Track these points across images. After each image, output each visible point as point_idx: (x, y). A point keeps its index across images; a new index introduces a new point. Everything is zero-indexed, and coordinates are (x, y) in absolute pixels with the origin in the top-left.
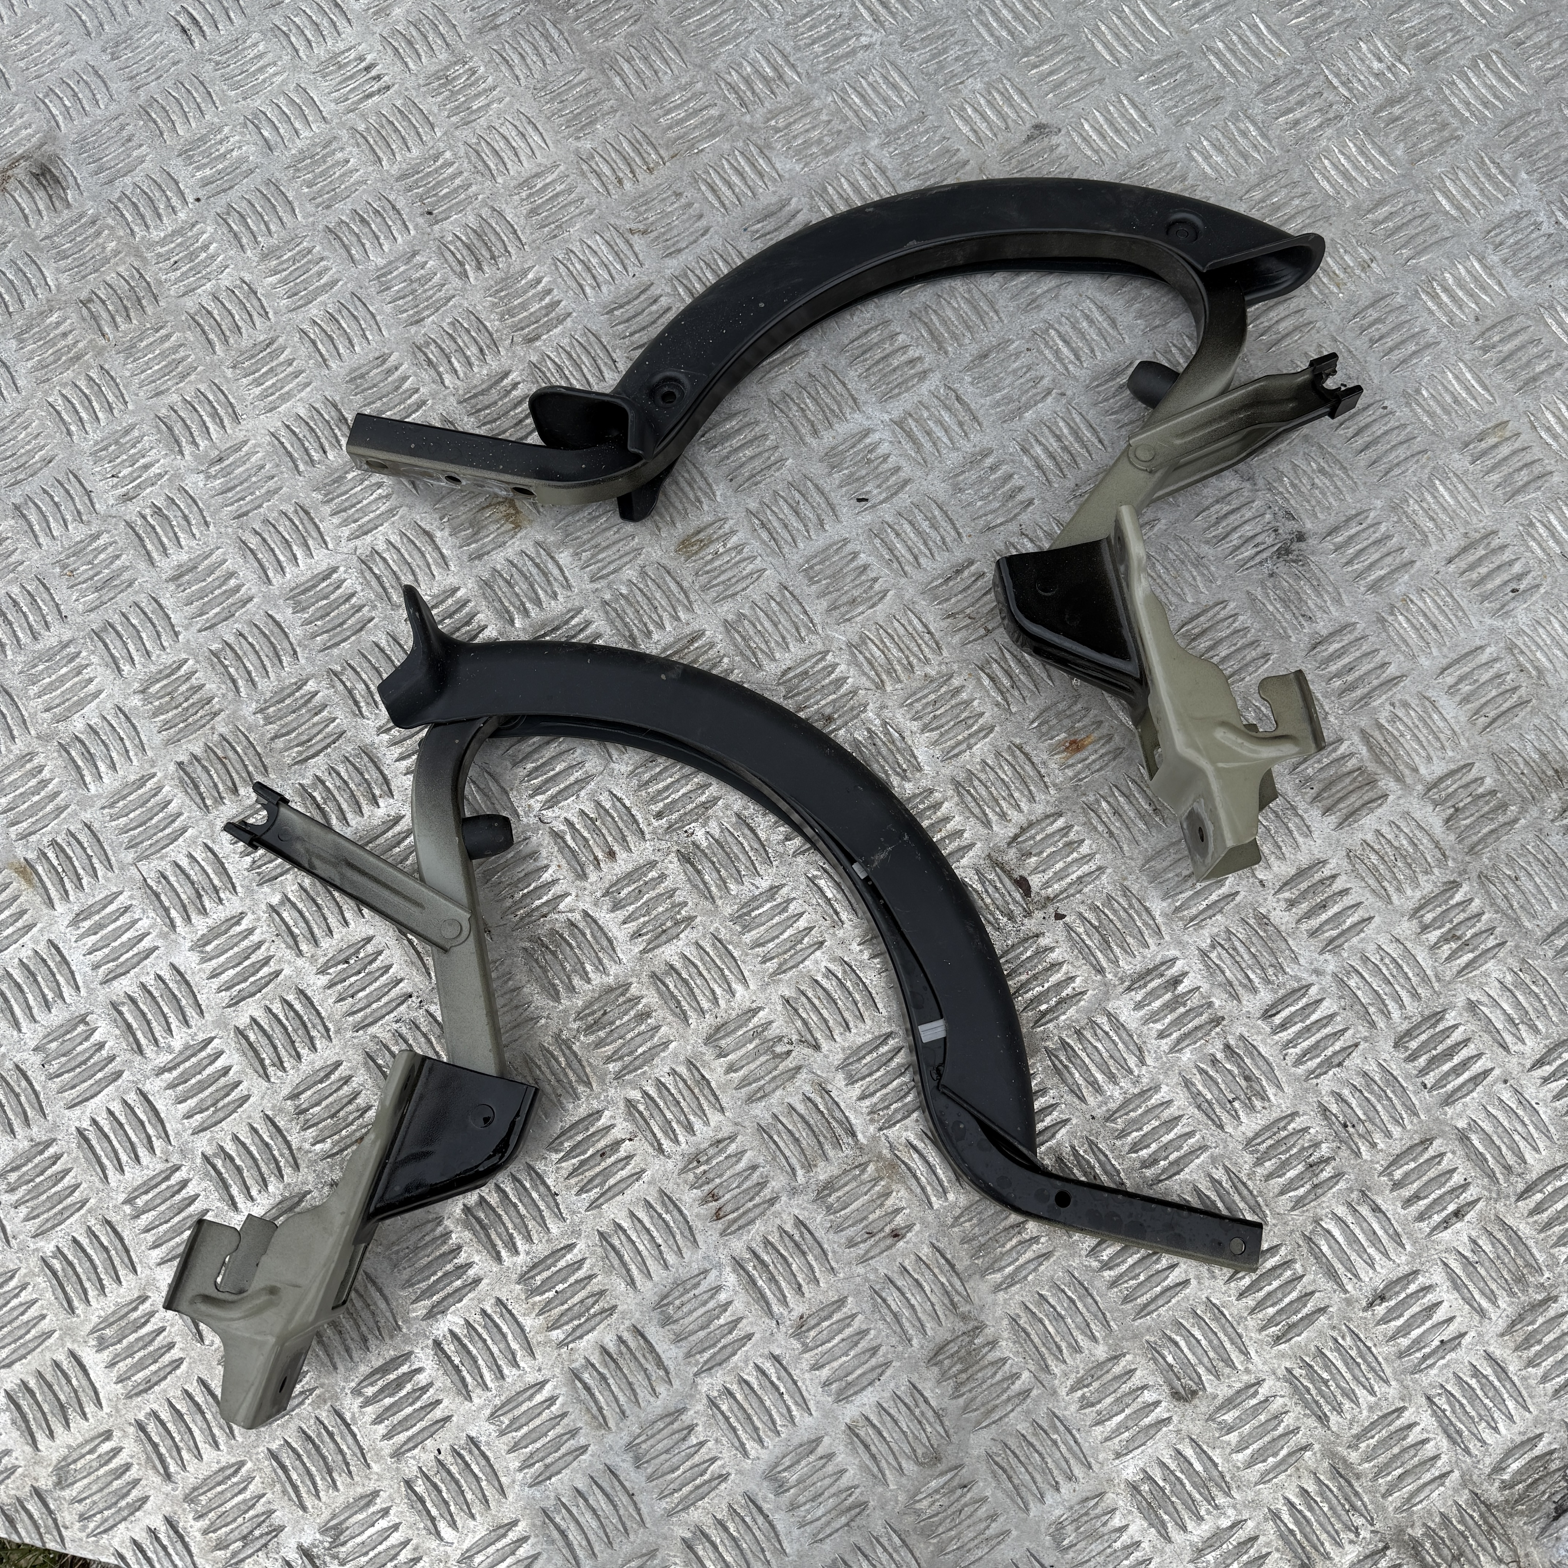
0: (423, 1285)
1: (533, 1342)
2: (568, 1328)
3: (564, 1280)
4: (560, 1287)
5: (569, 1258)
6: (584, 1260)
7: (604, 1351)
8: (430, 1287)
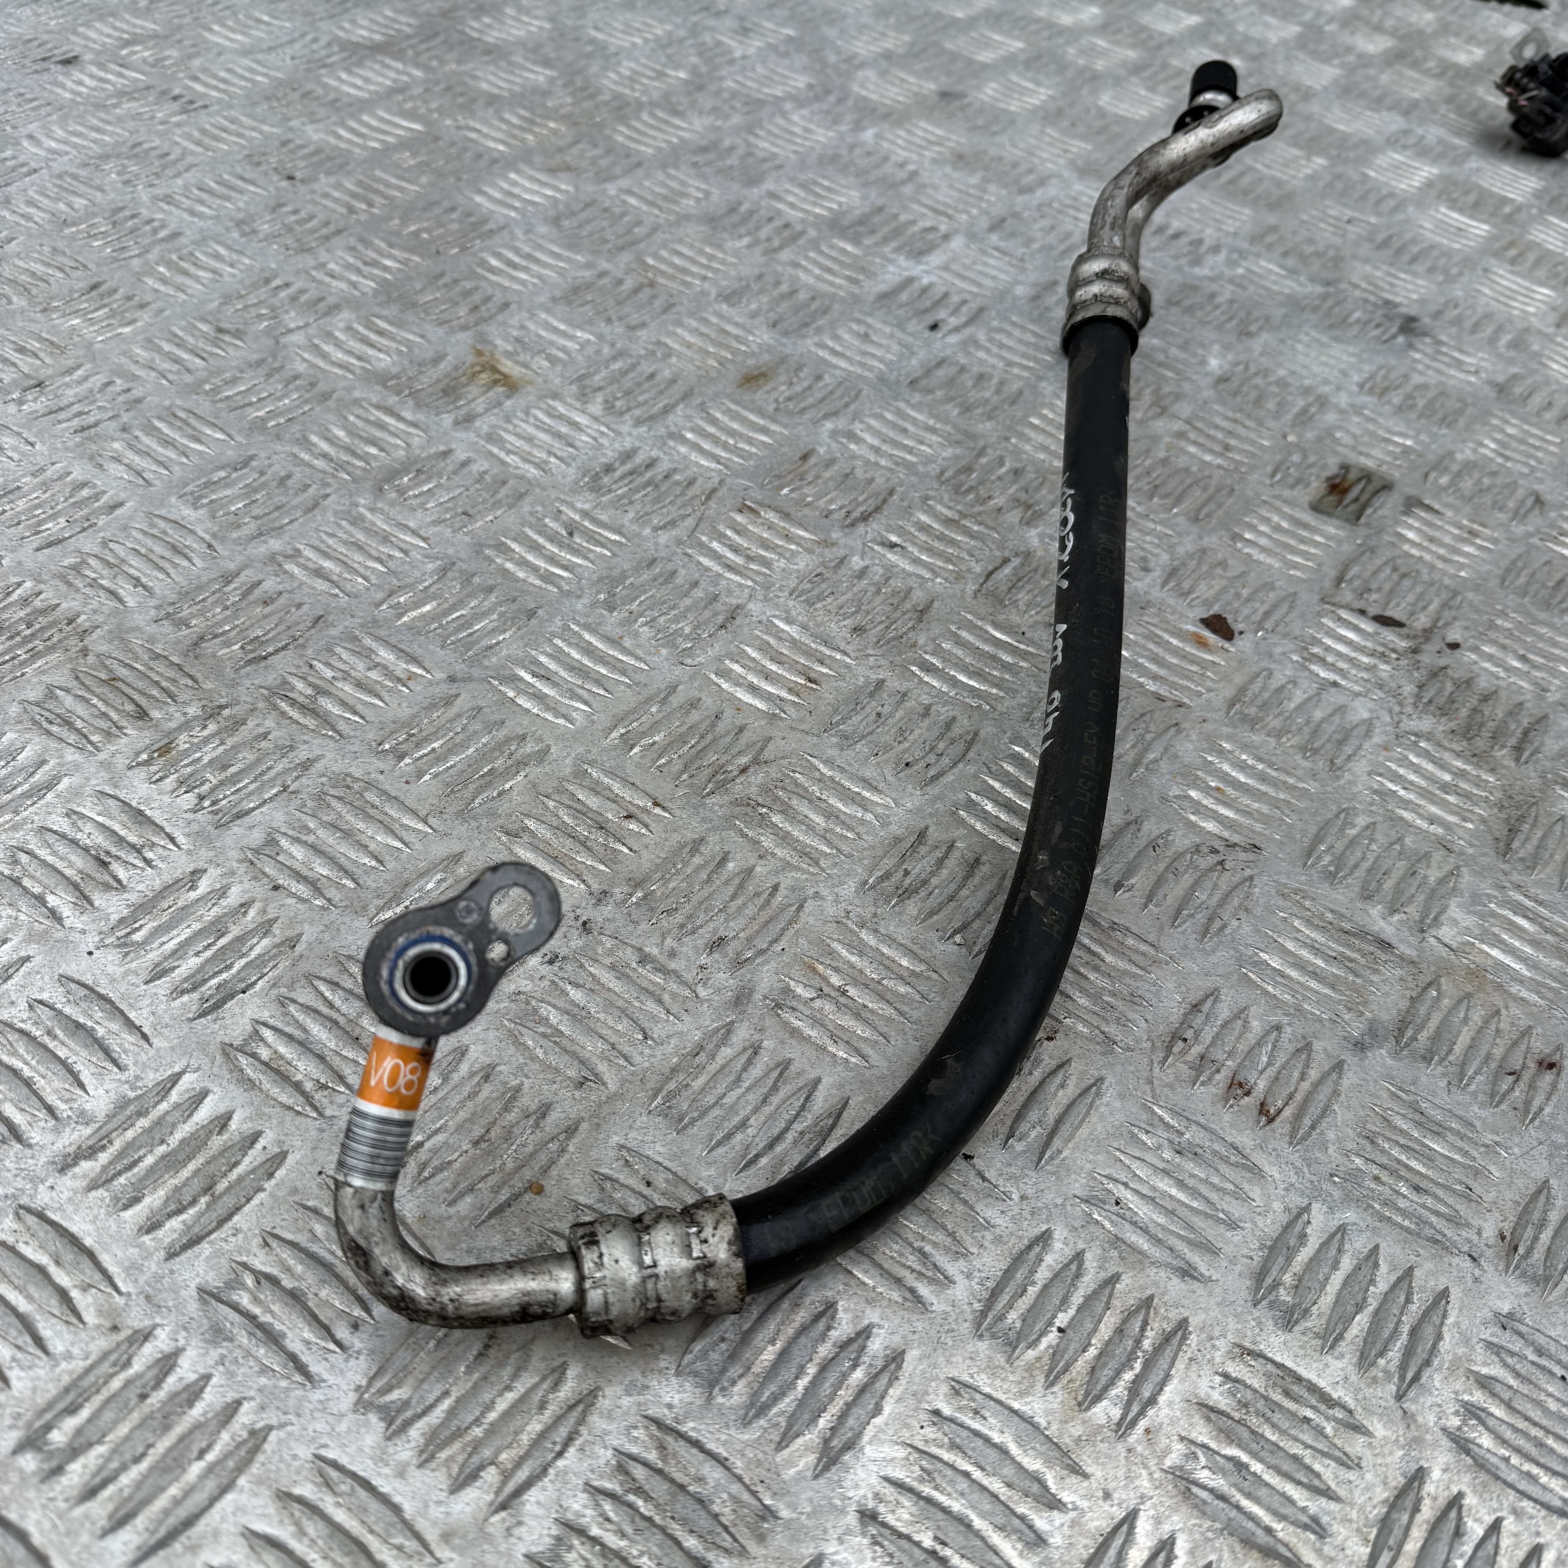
0: (787, 1404)
1: (1066, 1441)
2: (1119, 1390)
3: (1064, 1302)
4: (1062, 1319)
5: (1051, 1260)
6: (1079, 1257)
7: (1209, 1411)
8: (801, 1403)
